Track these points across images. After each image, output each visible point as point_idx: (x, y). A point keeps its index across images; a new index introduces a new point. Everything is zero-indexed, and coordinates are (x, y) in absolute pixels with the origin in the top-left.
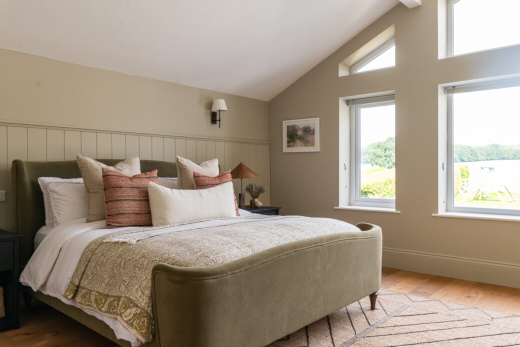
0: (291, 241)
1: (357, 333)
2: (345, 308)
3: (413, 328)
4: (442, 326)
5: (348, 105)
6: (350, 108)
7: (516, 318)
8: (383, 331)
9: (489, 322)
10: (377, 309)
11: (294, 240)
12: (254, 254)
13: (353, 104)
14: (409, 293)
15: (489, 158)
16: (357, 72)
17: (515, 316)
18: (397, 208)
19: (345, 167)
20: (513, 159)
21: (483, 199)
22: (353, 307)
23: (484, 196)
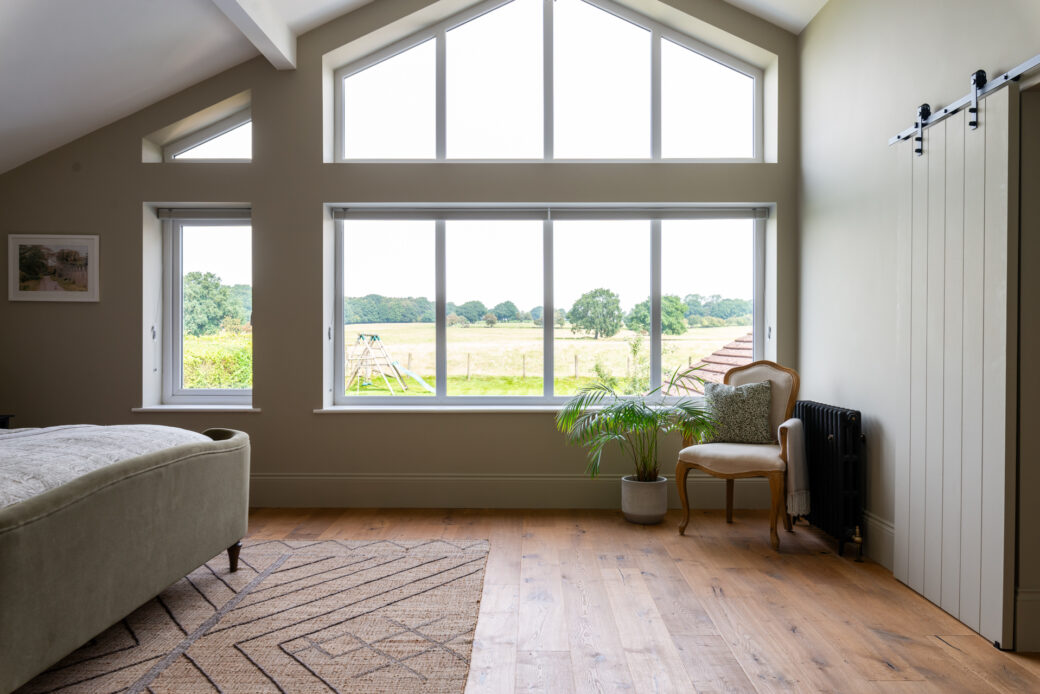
0: (106, 466)
1: (218, 608)
2: (184, 579)
3: (303, 583)
4: (345, 571)
5: (158, 217)
6: (163, 223)
7: (435, 543)
8: (260, 597)
9: (404, 554)
10: (240, 569)
11: (112, 463)
12: (49, 490)
13: (170, 217)
14: (286, 537)
15: (366, 318)
16: (177, 157)
17: (433, 541)
18: (255, 404)
19: (154, 333)
20: (401, 322)
21: (362, 387)
22: (199, 574)
23: (364, 383)
